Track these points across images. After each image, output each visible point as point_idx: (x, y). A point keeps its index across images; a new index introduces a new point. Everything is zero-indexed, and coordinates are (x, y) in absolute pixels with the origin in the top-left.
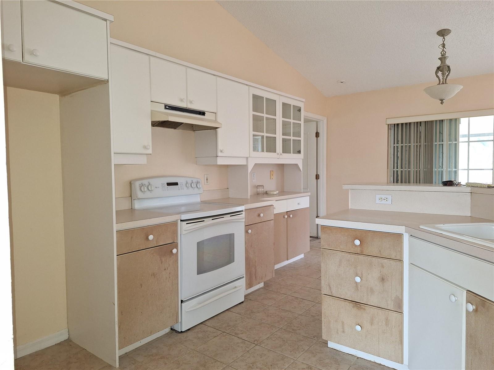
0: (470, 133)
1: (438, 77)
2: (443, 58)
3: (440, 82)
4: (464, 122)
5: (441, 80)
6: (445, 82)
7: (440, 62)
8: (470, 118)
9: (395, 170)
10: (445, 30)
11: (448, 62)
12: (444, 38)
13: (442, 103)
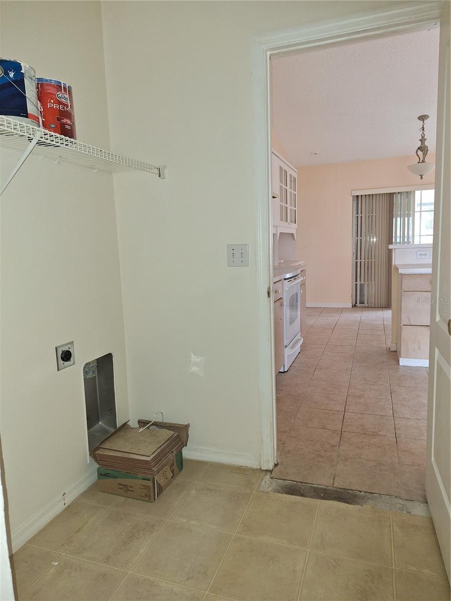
0: (422, 202)
1: (418, 155)
2: (423, 140)
3: (420, 160)
4: (418, 193)
5: (421, 159)
6: (423, 161)
7: (420, 142)
8: (423, 191)
9: (359, 238)
10: (426, 115)
11: (426, 143)
12: (423, 122)
13: (421, 178)
